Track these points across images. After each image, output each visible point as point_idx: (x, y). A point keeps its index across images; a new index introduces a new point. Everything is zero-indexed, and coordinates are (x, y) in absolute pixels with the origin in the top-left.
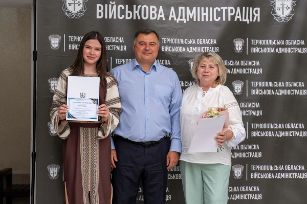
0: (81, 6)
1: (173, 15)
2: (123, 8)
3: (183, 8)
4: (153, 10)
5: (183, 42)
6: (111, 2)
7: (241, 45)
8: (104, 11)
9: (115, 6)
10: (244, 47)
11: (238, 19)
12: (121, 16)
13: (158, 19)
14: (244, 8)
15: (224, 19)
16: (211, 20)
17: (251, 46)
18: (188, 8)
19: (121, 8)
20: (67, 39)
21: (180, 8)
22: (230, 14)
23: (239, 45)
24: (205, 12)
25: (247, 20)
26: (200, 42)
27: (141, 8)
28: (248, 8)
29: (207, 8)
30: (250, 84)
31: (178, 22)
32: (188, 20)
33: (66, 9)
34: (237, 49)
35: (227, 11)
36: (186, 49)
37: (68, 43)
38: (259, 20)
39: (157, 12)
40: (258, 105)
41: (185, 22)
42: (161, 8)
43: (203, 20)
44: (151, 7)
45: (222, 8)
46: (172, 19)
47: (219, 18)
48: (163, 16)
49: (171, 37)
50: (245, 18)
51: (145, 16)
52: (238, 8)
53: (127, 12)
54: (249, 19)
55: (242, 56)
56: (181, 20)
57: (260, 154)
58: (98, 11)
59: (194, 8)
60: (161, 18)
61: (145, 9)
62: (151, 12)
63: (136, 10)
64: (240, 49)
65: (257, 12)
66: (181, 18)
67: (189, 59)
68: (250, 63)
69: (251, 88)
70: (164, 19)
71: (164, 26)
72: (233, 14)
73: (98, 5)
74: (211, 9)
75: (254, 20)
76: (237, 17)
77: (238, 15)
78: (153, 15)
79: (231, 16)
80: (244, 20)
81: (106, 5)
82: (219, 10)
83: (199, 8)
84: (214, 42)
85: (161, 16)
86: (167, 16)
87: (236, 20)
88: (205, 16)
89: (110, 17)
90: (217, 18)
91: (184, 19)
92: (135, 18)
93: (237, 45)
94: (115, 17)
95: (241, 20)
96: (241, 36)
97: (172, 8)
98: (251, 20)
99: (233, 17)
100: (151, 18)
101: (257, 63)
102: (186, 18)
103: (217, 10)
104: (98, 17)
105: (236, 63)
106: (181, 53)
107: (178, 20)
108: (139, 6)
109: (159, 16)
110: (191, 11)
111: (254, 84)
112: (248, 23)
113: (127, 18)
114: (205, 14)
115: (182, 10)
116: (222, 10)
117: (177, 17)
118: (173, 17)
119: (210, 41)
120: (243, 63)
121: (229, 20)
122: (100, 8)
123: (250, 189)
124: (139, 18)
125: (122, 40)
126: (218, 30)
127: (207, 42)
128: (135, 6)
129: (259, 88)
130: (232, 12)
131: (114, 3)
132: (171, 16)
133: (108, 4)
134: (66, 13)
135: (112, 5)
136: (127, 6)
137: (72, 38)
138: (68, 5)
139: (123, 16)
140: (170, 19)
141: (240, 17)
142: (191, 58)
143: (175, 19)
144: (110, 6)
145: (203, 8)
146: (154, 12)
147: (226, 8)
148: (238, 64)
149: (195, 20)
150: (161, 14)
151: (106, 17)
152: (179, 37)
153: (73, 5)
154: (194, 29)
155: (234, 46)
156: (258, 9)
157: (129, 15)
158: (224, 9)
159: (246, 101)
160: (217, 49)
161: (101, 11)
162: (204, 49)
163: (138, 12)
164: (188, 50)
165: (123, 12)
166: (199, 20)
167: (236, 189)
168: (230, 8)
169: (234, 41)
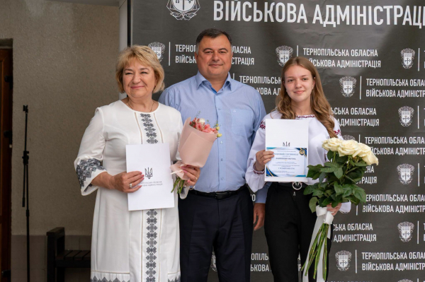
0: (193, 3)
1: (318, 16)
2: (250, 6)
3: (332, 7)
4: (292, 9)
5: (331, 53)
7: (411, 58)
8: (224, 10)
9: (239, 3)
10: (414, 61)
11: (407, 22)
12: (247, 17)
13: (299, 21)
14: (415, 7)
15: (388, 23)
16: (370, 23)
17: (424, 59)
18: (338, 7)
19: (247, 6)
20: (173, 48)
21: (328, 7)
22: (396, 16)
23: (408, 58)
24: (362, 12)
25: (419, 24)
26: (355, 53)
27: (274, 7)
28: (420, 8)
29: (365, 8)
30: (422, 112)
31: (325, 26)
32: (338, 23)
33: (172, 7)
34: (406, 63)
35: (392, 11)
36: (336, 63)
37: (175, 53)
39: (297, 13)
41: (335, 26)
42: (302, 7)
43: (359, 23)
44: (289, 5)
45: (385, 7)
46: (318, 21)
47: (382, 21)
48: (305, 17)
49: (315, 46)
50: (417, 22)
51: (280, 17)
52: (408, 7)
53: (256, 11)
54: (422, 22)
55: (411, 73)
56: (330, 23)
58: (216, 10)
59: (348, 7)
60: (302, 20)
61: (280, 7)
62: (289, 12)
63: (269, 9)
64: (410, 63)
66: (330, 20)
67: (340, 77)
68: (422, 83)
69: (423, 116)
70: (306, 22)
71: (306, 31)
72: (400, 15)
73: (216, 3)
74: (370, 8)
76: (405, 19)
77: (408, 17)
78: (292, 17)
79: (398, 18)
80: (415, 24)
81: (227, 2)
82: (381, 10)
83: (353, 7)
84: (375, 53)
85: (302, 18)
86: (310, 18)
87: (404, 24)
88: (362, 18)
89: (233, 19)
90: (378, 21)
91: (333, 22)
92: (266, 20)
93: (405, 58)
94: (239, 19)
95: (410, 24)
96: (412, 46)
97: (318, 7)
99: (400, 20)
100: (289, 21)
102: (336, 20)
103: (378, 10)
104: (216, 18)
105: (404, 83)
106: (329, 69)
107: (326, 23)
108: (273, 4)
109: (300, 17)
110: (343, 11)
112: (420, 27)
113: (255, 20)
114: (362, 15)
115: (330, 9)
116: (385, 10)
117: (324, 19)
118: (318, 18)
119: (369, 53)
120: (413, 83)
121: (396, 23)
122: (219, 6)
124: (272, 20)
125: (248, 50)
126: (380, 37)
127: (364, 53)
128: (266, 4)
130: (399, 12)
132: (315, 18)
133: (230, 1)
134: (172, 13)
135: (236, 3)
136: (255, 4)
137: (180, 48)
138: (174, 1)
139: (250, 17)
140: (314, 22)
141: (410, 19)
142: (343, 76)
143: (321, 22)
144: (233, 3)
145: (358, 7)
146: (293, 12)
147: (391, 7)
148: (407, 84)
149: (348, 23)
150: (302, 15)
151: (227, 19)
152: (326, 47)
153: (181, 2)
154: (345, 36)
155: (401, 60)
157: (258, 16)
158: (388, 8)
159: (417, 135)
160: (379, 64)
161: (220, 10)
162: (361, 64)
163: (270, 12)
164: (339, 65)
165: (250, 12)
166: (353, 23)
167: (403, 256)
168: (396, 7)
169: (402, 52)
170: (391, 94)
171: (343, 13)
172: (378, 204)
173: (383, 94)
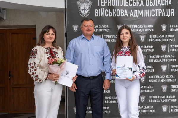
0: (88, 11)
1: (132, 14)
2: (108, 11)
3: (137, 10)
4: (122, 11)
5: (137, 26)
6: (102, 9)
7: (165, 28)
8: (99, 13)
9: (104, 10)
10: (166, 28)
11: (163, 15)
12: (107, 15)
13: (125, 16)
14: (166, 10)
15: (157, 15)
16: (150, 16)
17: (170, 28)
18: (139, 10)
19: (107, 11)
21: (135, 10)
22: (159, 13)
23: (164, 28)
24: (147, 12)
25: (168, 15)
26: (145, 26)
27: (116, 11)
28: (168, 10)
29: (148, 10)
30: (169, 46)
32: (139, 16)
33: (81, 12)
34: (163, 29)
35: (158, 11)
36: (138, 30)
38: (173, 15)
39: (124, 13)
40: (174, 56)
41: (138, 17)
42: (126, 11)
43: (146, 16)
44: (121, 10)
45: (155, 10)
46: (132, 16)
47: (154, 15)
48: (127, 14)
49: (131, 24)
50: (167, 15)
51: (118, 15)
52: (163, 10)
53: (110, 13)
54: (169, 15)
55: (165, 33)
56: (136, 16)
57: (175, 80)
58: (96, 13)
59: (142, 10)
60: (126, 15)
61: (118, 11)
62: (121, 13)
63: (114, 12)
64: (165, 29)
65: (172, 11)
66: (136, 15)
67: (140, 35)
68: (169, 36)
69: (170, 48)
70: (127, 16)
71: (127, 19)
73: (96, 10)
74: (150, 10)
75: (171, 15)
76: (163, 14)
77: (163, 13)
78: (122, 14)
80: (166, 15)
81: (100, 10)
82: (154, 11)
83: (144, 10)
84: (152, 26)
85: (126, 14)
86: (129, 15)
87: (162, 15)
88: (147, 14)
89: (102, 16)
90: (153, 15)
91: (137, 16)
92: (113, 16)
93: (163, 28)
94: (104, 16)
95: (165, 16)
96: (165, 23)
97: (131, 11)
98: (170, 16)
99: (161, 14)
100: (121, 16)
101: (173, 36)
102: (138, 15)
103: (153, 11)
104: (96, 16)
105: (163, 36)
106: (136, 32)
108: (116, 10)
109: (125, 14)
111: (172, 46)
112: (168, 17)
113: (110, 16)
115: (136, 11)
116: (155, 11)
117: (134, 15)
118: (132, 15)
119: (150, 26)
120: (166, 36)
121: (159, 15)
122: (97, 11)
123: (170, 97)
124: (116, 16)
125: (107, 26)
126: (154, 20)
127: (148, 26)
128: (113, 10)
129: (174, 48)
130: (160, 12)
131: (103, 9)
132: (131, 15)
133: (101, 9)
134: (81, 14)
135: (103, 10)
136: (109, 10)
138: (81, 10)
139: (108, 15)
140: (130, 16)
141: (164, 14)
142: (141, 35)
143: (133, 16)
144: (102, 10)
145: (146, 10)
146: (123, 13)
147: (158, 10)
148: (164, 37)
149: (142, 16)
151: (100, 16)
152: (135, 25)
153: (84, 10)
154: (142, 20)
155: (162, 28)
156: (173, 10)
158: (156, 10)
159: (168, 54)
160: (154, 30)
161: (97, 13)
162: (147, 30)
163: (115, 13)
164: (139, 31)
165: (108, 13)
166: (144, 16)
167: (164, 97)
168: (159, 10)
169: (162, 25)
170: (158, 40)
171: (141, 12)
172: (154, 79)
173: (155, 40)
